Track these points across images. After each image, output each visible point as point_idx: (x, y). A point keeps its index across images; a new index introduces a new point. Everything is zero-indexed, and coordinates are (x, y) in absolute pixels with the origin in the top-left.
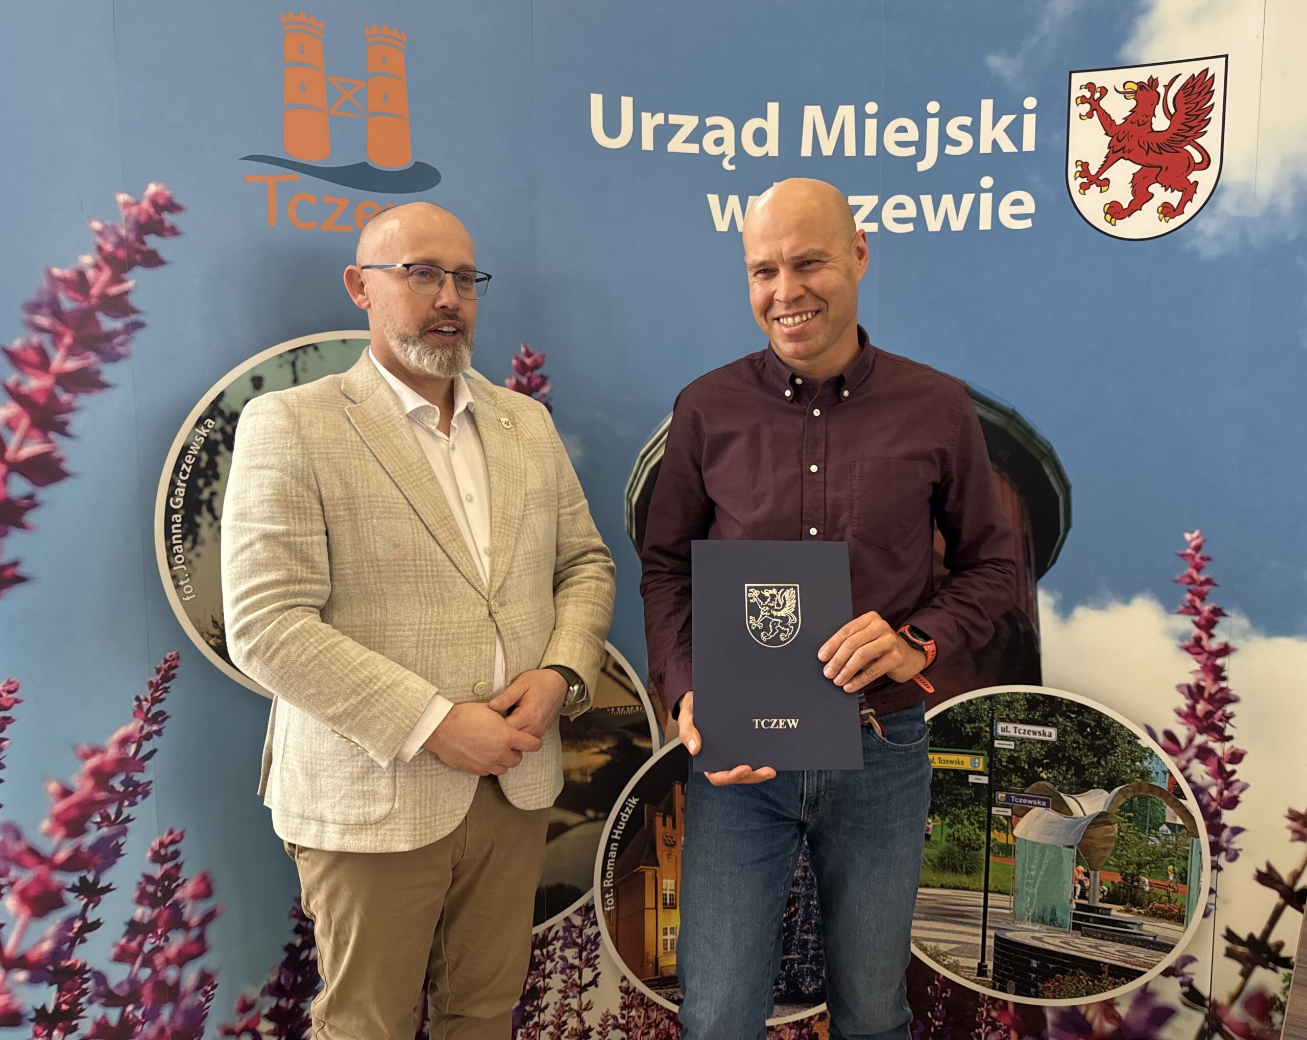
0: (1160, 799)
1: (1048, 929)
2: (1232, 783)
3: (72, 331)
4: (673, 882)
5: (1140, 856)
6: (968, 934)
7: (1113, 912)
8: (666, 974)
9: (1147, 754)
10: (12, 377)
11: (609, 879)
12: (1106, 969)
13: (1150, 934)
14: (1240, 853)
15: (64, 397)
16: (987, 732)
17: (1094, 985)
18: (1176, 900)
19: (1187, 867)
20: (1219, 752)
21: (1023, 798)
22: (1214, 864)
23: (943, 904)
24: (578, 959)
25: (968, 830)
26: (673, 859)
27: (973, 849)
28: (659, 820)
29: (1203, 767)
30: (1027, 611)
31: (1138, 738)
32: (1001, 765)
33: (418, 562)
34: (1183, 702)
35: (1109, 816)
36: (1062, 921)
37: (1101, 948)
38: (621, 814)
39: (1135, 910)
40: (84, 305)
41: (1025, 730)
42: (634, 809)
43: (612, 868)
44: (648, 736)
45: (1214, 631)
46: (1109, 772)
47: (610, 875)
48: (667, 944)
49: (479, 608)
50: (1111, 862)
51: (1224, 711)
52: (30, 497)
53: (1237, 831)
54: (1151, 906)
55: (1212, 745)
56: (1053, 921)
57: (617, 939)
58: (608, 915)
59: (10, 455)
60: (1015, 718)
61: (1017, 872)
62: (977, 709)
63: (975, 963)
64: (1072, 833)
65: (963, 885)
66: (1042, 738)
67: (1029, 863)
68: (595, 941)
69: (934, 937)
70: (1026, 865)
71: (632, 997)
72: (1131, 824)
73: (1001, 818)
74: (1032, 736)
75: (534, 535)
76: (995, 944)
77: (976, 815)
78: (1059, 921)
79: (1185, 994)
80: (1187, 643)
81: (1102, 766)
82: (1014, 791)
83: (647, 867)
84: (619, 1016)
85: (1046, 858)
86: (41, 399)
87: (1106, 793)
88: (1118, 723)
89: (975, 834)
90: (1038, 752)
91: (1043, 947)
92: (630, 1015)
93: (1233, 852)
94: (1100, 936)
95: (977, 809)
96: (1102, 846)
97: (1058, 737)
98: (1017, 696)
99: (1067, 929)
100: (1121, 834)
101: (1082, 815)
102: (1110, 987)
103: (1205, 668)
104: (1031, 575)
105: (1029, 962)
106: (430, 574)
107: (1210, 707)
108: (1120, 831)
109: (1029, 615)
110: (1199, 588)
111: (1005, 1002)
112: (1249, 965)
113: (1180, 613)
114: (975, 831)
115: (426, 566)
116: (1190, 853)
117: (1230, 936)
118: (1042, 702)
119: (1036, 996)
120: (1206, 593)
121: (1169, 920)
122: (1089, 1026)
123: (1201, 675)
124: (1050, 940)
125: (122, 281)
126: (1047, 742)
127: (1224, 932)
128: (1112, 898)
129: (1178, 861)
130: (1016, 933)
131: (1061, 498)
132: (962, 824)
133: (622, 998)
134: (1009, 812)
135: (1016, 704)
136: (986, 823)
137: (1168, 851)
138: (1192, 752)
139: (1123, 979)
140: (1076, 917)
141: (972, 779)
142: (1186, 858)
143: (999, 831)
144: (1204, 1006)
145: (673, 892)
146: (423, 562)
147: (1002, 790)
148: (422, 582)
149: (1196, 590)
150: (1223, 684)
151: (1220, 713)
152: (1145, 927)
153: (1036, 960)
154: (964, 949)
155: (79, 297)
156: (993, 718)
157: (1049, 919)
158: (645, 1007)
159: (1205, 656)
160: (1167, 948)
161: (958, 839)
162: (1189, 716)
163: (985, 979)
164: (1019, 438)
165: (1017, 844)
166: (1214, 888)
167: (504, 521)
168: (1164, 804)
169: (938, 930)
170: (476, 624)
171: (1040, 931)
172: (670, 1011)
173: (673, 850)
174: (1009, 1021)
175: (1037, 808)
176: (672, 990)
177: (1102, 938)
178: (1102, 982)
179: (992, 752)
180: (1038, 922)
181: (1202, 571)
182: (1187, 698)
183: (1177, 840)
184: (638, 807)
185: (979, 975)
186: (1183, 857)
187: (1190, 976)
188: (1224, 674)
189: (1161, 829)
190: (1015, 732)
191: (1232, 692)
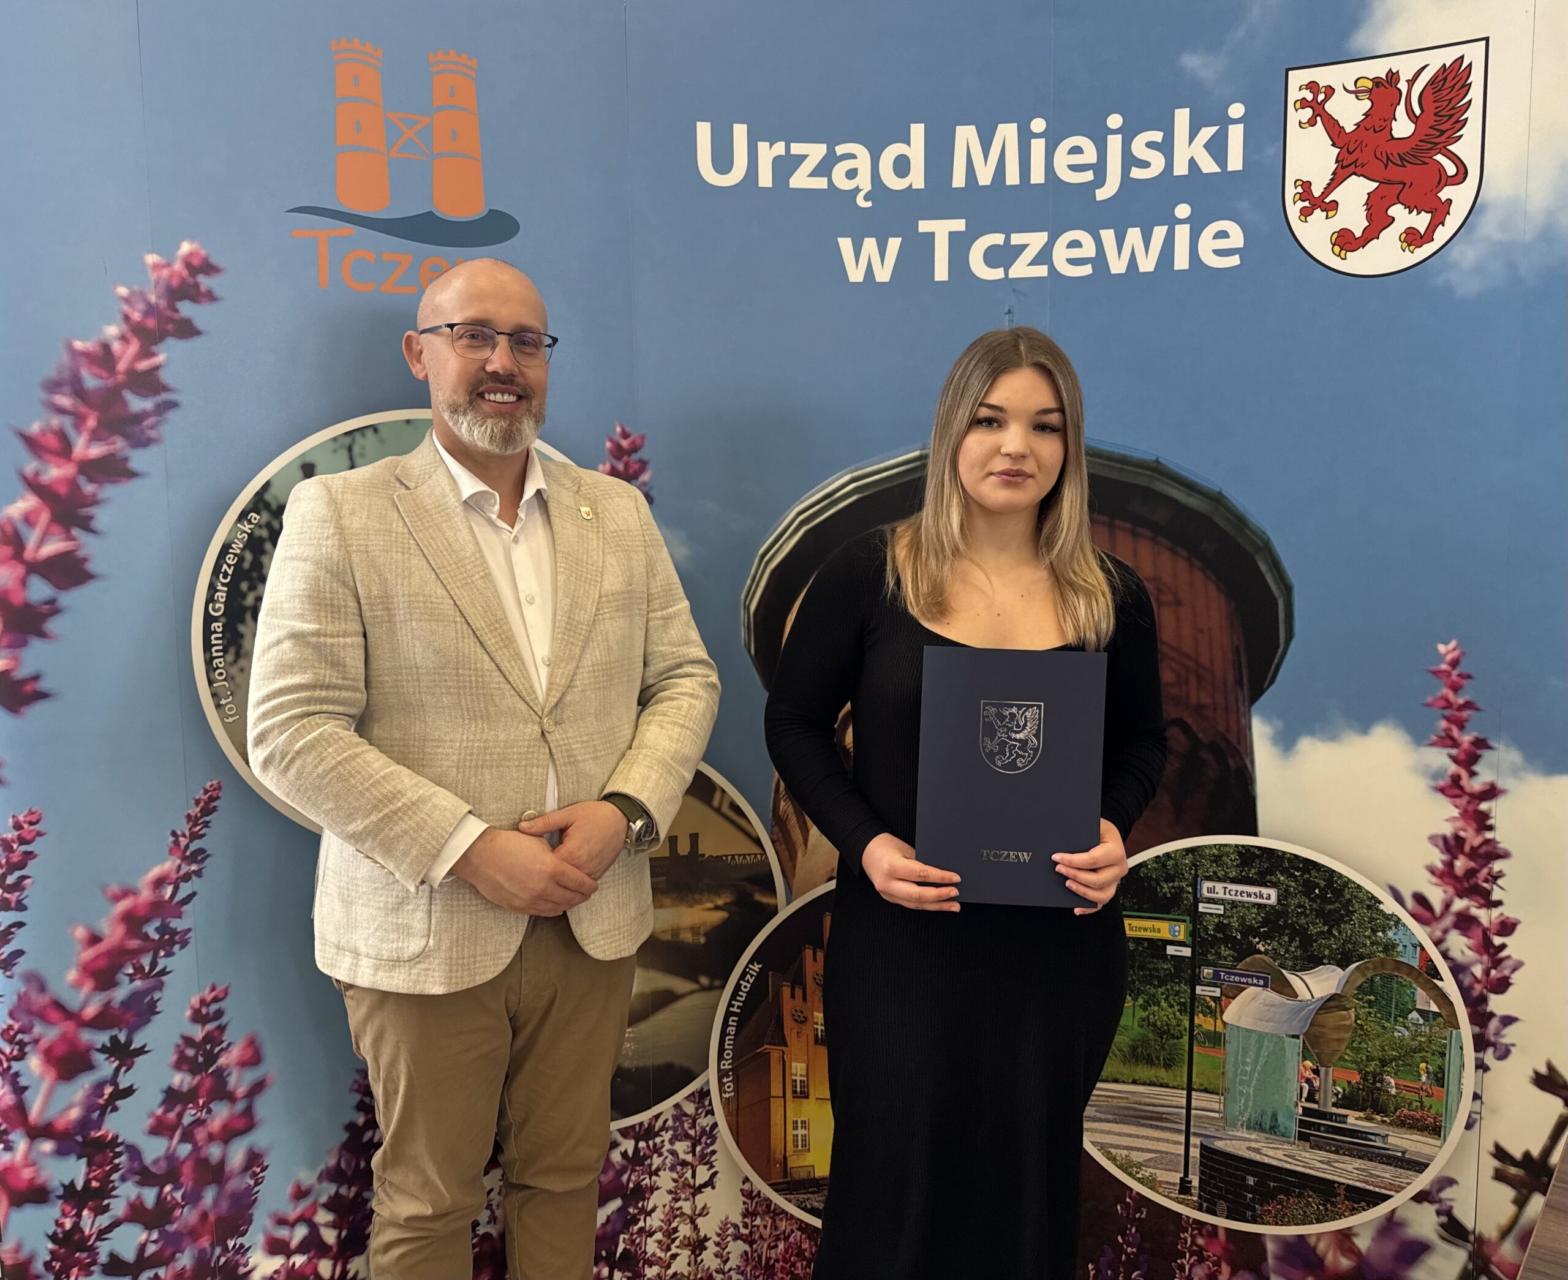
0: (1408, 979)
1: (1267, 1139)
2: (1502, 960)
3: (96, 413)
4: (804, 1065)
5: (1385, 1050)
6: (1168, 1141)
7: (1350, 1120)
8: (796, 1177)
9: (1392, 923)
10: (31, 466)
11: (727, 1060)
12: (1342, 1192)
13: (1400, 1149)
14: (1512, 1049)
15: (89, 488)
16: (1189, 893)
17: (1326, 1210)
18: (1431, 1107)
19: (1444, 1065)
20: (1485, 922)
21: (1235, 975)
22: (1479, 1063)
23: (1136, 1103)
24: (691, 1155)
25: (1166, 1013)
26: (803, 1038)
27: (1173, 1037)
28: (786, 991)
29: (1464, 940)
30: (1239, 743)
31: (1380, 902)
32: (1207, 934)
33: (460, 671)
34: (1437, 858)
35: (1343, 999)
36: (1286, 1128)
37: (1336, 1164)
38: (741, 982)
39: (1379, 1118)
40: (110, 382)
41: (1237, 891)
42: (756, 977)
43: (731, 1047)
44: (773, 891)
45: (1476, 768)
46: (1343, 944)
47: (728, 1054)
48: (797, 1141)
49: (530, 726)
50: (1346, 1057)
51: (1491, 869)
52: (52, 602)
53: (1508, 1021)
54: (1398, 1113)
55: (1475, 911)
56: (1273, 1129)
57: (738, 1133)
58: (726, 1103)
59: (28, 554)
60: (1225, 875)
61: (1227, 1066)
62: (1176, 864)
63: (1176, 1178)
64: (1297, 1019)
65: (1162, 1081)
66: (1258, 900)
67: (1243, 1056)
68: (711, 1133)
69: (1125, 1144)
70: (1240, 1058)
71: (757, 1203)
72: (1371, 1010)
73: (1208, 999)
74: (1246, 899)
75: (606, 644)
76: (1201, 1153)
77: (1176, 995)
78: (1282, 1129)
79: (1442, 1225)
80: (1441, 783)
81: (1334, 936)
82: (1223, 966)
83: (772, 1047)
84: (741, 1225)
85: (1264, 1049)
86: (63, 490)
87: (1339, 970)
88: (1354, 883)
89: (1175, 1018)
90: (1253, 918)
91: (1261, 1161)
92: (754, 1223)
93: (1504, 1048)
94: (1333, 1149)
95: (1177, 988)
96: (1336, 1037)
97: (1279, 900)
98: (1227, 849)
99: (1292, 1139)
100: (1359, 1022)
101: (1310, 997)
102: (1346, 1214)
103: (1465, 814)
104: (1244, 698)
105: (1245, 1179)
106: (474, 685)
107: (1472, 864)
108: (1357, 1018)
109: (1241, 749)
110: (1456, 713)
111: (1215, 1227)
112: (1525, 1191)
113: (1433, 744)
114: (1175, 1015)
115: (470, 676)
116: (1448, 1047)
117: (1500, 1153)
118: (1258, 856)
119: (1254, 1221)
120: (1466, 721)
121: (1422, 1131)
122: (1321, 1261)
123: (1460, 824)
124: (1271, 1153)
125: (153, 355)
126: (1265, 906)
127: (1492, 1149)
128: (1348, 1101)
129: (1433, 1058)
130: (1228, 1141)
131: (1281, 603)
132: (1159, 1005)
133: (744, 1203)
134: (1217, 992)
135: (1224, 858)
136: (1188, 1004)
137: (1420, 1045)
138: (1449, 920)
139: (1363, 1204)
140: (1302, 1123)
141: (1171, 950)
142: (1443, 1055)
143: (1204, 1016)
144: (1467, 1241)
145: (805, 1079)
146: (467, 672)
147: (1209, 964)
148: (465, 694)
149: (1453, 715)
150: (1489, 835)
151: (1485, 871)
152: (1390, 1140)
153: (1252, 1176)
154: (1163, 1160)
155: (104, 374)
156: (1196, 876)
157: (1268, 1126)
158: (772, 1215)
159: (1464, 800)
160: (1420, 1167)
161: (1154, 1025)
162: (1446, 875)
163: (1190, 1198)
164: (1227, 528)
165: (1227, 1032)
166: (1479, 1092)
167: (569, 627)
168: (1414, 986)
169: (1130, 1135)
170: (527, 743)
171: (1256, 1141)
172: (802, 1222)
173: (803, 1027)
174: (1219, 1251)
175: (1252, 987)
176: (805, 1196)
177: (1337, 1152)
178: (1336, 1207)
179: (1196, 918)
180: (1255, 1129)
181: (1461, 692)
182: (1442, 853)
183: (1430, 1030)
184: (761, 975)
185: (1180, 1193)
186: (1439, 1053)
187: (1449, 1203)
188: (1490, 822)
189: (1410, 1016)
190: (1225, 894)
191: (1501, 845)
